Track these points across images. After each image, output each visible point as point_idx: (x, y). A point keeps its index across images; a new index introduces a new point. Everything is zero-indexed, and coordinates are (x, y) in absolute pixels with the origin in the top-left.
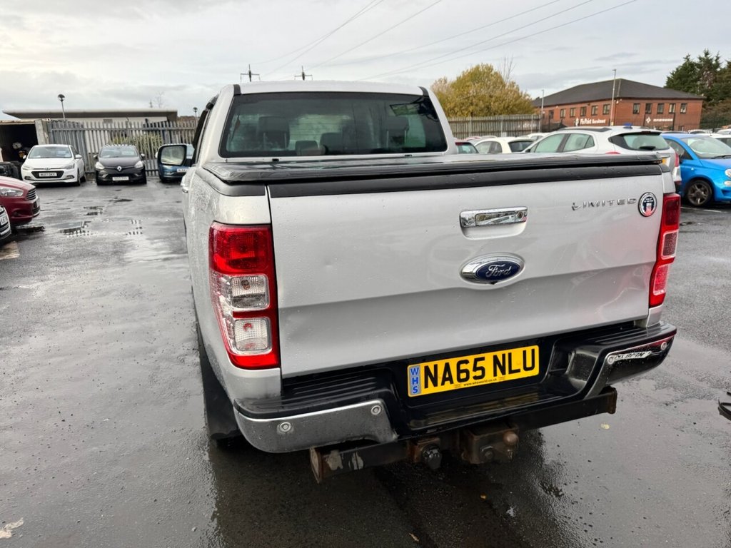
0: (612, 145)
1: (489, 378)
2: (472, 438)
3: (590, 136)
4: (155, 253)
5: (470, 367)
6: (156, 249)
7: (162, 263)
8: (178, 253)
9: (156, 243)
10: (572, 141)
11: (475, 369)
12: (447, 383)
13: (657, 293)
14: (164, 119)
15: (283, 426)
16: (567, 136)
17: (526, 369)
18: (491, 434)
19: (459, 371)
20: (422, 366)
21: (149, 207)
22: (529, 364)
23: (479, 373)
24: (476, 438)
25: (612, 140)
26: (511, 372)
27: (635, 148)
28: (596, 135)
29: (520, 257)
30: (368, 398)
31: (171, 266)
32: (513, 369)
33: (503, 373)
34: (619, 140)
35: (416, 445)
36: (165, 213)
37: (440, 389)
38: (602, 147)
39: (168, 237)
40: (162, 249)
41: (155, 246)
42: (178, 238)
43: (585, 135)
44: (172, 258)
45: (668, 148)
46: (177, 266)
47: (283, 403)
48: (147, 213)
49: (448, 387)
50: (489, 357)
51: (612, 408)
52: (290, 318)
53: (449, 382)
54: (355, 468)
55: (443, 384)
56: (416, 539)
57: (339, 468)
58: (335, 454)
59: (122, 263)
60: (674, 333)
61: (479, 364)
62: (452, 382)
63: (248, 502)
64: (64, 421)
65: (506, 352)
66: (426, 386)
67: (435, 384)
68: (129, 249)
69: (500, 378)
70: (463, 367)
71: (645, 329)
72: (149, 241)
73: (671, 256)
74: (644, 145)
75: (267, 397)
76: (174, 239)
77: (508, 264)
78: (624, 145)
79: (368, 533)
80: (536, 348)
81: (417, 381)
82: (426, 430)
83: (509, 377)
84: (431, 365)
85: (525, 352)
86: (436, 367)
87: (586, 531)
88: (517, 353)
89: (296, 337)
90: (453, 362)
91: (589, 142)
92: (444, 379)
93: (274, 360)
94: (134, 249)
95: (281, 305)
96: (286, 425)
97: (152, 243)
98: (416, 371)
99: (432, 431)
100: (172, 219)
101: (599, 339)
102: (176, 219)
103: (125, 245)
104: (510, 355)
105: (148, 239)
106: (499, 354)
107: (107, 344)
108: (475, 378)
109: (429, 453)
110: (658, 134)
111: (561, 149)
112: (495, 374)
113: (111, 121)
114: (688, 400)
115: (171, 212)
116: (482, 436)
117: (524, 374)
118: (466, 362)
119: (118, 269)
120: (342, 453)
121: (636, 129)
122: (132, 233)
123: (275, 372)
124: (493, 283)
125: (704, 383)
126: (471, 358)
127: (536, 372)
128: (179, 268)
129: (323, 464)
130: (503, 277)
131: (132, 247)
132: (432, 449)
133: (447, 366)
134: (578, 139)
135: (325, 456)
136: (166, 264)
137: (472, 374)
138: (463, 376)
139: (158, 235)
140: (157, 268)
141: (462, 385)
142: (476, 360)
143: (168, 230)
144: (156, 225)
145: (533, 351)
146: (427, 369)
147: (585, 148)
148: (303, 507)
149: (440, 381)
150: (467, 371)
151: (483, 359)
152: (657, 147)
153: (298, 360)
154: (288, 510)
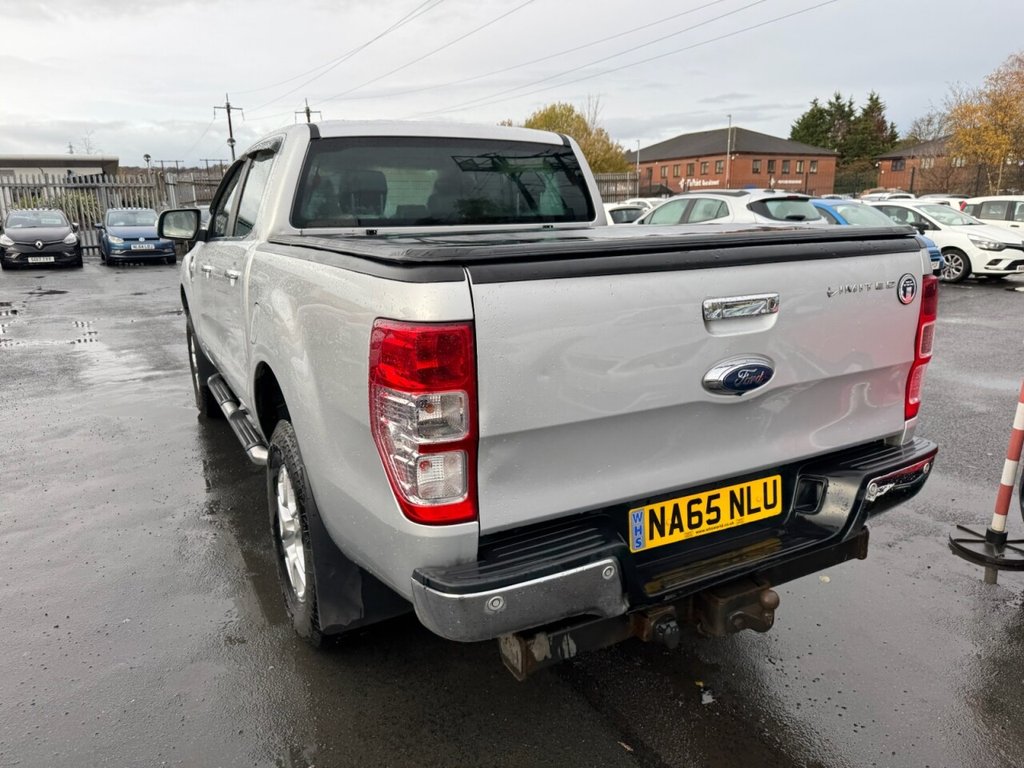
0: (751, 213)
1: (726, 522)
2: (717, 602)
3: (723, 202)
4: (128, 370)
5: (702, 508)
6: (127, 364)
7: (142, 385)
8: (164, 370)
9: (125, 354)
10: (699, 209)
11: (709, 510)
12: (677, 531)
13: (911, 402)
14: (99, 171)
15: (492, 603)
16: (693, 203)
17: (768, 507)
18: (741, 595)
19: (691, 515)
20: (647, 509)
21: (98, 302)
22: (770, 501)
23: (713, 515)
24: (722, 602)
25: (752, 207)
26: (751, 511)
27: (779, 217)
28: (731, 201)
29: (771, 360)
30: (599, 557)
31: (158, 388)
32: (753, 507)
33: (742, 514)
34: (759, 207)
35: (647, 617)
36: (126, 311)
37: (668, 539)
38: (739, 215)
39: (140, 346)
40: (137, 364)
41: (124, 359)
42: (158, 347)
43: (716, 200)
44: (157, 377)
45: (819, 219)
46: (167, 388)
47: (481, 572)
48: (97, 311)
49: (678, 536)
50: (725, 492)
51: (862, 552)
52: (492, 451)
53: (678, 530)
54: (567, 656)
55: (671, 533)
56: (628, 749)
57: (546, 657)
58: (541, 638)
59: (78, 385)
60: (935, 452)
61: (714, 503)
62: (682, 530)
63: (381, 721)
64: (57, 627)
65: (744, 486)
66: (651, 537)
67: (662, 534)
68: (85, 364)
69: (739, 520)
70: (695, 508)
71: (899, 448)
72: (111, 352)
73: (928, 355)
74: (790, 214)
75: (459, 564)
76: (151, 348)
77: (760, 368)
78: (767, 214)
79: (562, 748)
80: (778, 478)
81: (640, 530)
82: (663, 596)
83: (748, 518)
84: (656, 507)
85: (765, 484)
86: (663, 509)
87: (840, 715)
88: (756, 486)
89: (501, 476)
90: (683, 502)
91: (723, 210)
92: (673, 526)
93: (469, 511)
94: (91, 364)
95: (483, 432)
96: (495, 599)
97: (119, 356)
98: (639, 517)
99: (671, 597)
100: (137, 320)
101: (855, 462)
102: (144, 319)
103: (75, 359)
104: (749, 488)
105: (111, 350)
106: (736, 489)
107: (93, 507)
108: (710, 522)
109: (664, 626)
110: (806, 200)
111: (685, 219)
112: (732, 517)
113: (12, 173)
114: (912, 538)
115: (135, 309)
116: (729, 599)
117: (765, 514)
118: (698, 501)
119: (75, 395)
120: (551, 635)
121: (779, 193)
122: (82, 341)
123: (470, 527)
124: (740, 394)
125: (926, 515)
126: (704, 496)
127: (777, 510)
128: (172, 391)
129: (527, 654)
130: (754, 385)
131: (89, 362)
132: (669, 621)
133: (676, 508)
134: (708, 206)
135: (529, 643)
136: (150, 385)
137: (706, 518)
138: (695, 520)
139: (125, 344)
140: (136, 392)
141: (694, 533)
142: (711, 498)
143: (137, 335)
144: (117, 328)
145: (775, 482)
146: (652, 513)
147: (716, 217)
148: (461, 721)
149: (667, 529)
150: (699, 514)
151: (717, 496)
152: (807, 216)
153: (502, 509)
154: (442, 726)
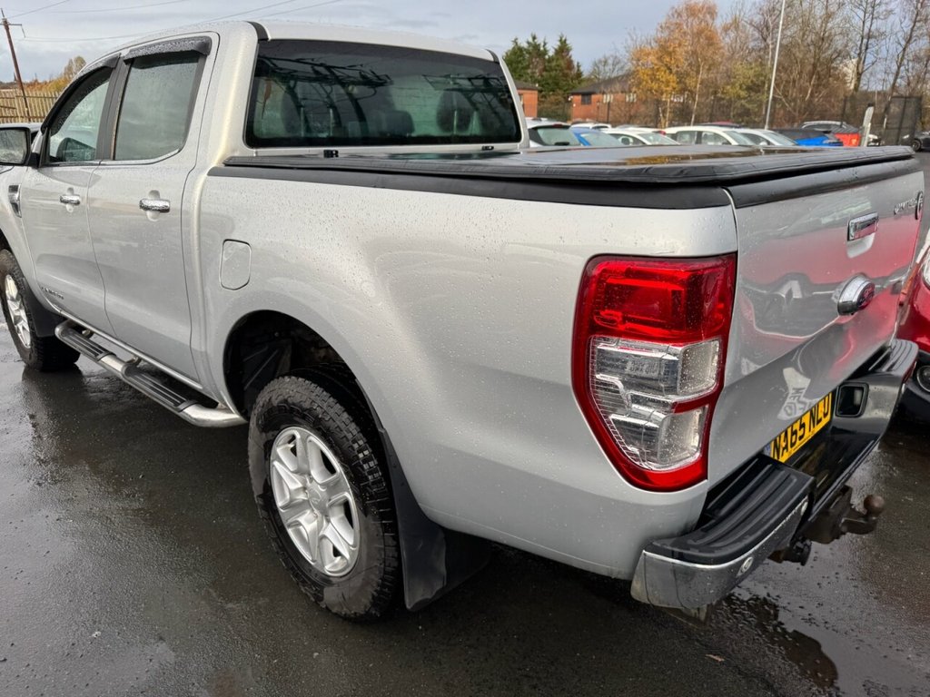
1: (808, 435)
5: (798, 424)
11: (801, 427)
17: (825, 415)
19: (792, 434)
22: (826, 410)
23: (802, 431)
26: (819, 421)
32: (819, 418)
33: (814, 425)
49: (786, 455)
53: (786, 451)
55: (783, 453)
56: (720, 660)
62: (788, 449)
67: (778, 457)
69: (813, 432)
74: (554, 141)
83: (817, 428)
95: (727, 381)
108: (801, 437)
112: (810, 429)
117: (825, 421)
123: (703, 487)
127: (829, 416)
137: (799, 435)
138: (794, 438)
141: (793, 451)
150: (796, 433)
154: (539, 679)
